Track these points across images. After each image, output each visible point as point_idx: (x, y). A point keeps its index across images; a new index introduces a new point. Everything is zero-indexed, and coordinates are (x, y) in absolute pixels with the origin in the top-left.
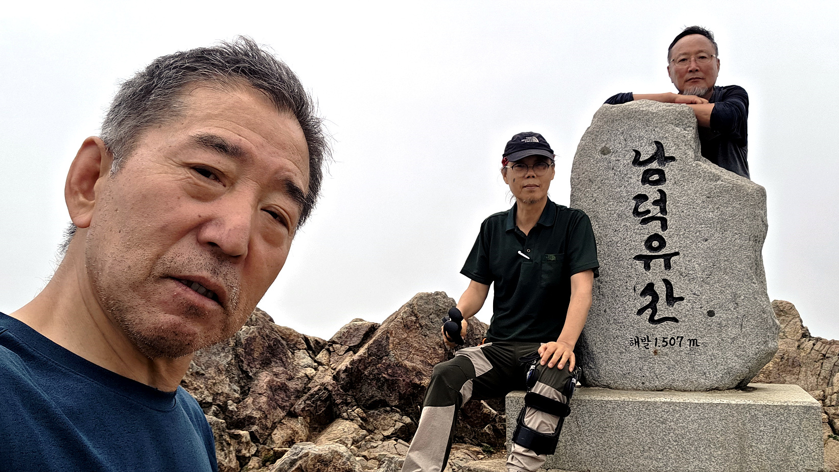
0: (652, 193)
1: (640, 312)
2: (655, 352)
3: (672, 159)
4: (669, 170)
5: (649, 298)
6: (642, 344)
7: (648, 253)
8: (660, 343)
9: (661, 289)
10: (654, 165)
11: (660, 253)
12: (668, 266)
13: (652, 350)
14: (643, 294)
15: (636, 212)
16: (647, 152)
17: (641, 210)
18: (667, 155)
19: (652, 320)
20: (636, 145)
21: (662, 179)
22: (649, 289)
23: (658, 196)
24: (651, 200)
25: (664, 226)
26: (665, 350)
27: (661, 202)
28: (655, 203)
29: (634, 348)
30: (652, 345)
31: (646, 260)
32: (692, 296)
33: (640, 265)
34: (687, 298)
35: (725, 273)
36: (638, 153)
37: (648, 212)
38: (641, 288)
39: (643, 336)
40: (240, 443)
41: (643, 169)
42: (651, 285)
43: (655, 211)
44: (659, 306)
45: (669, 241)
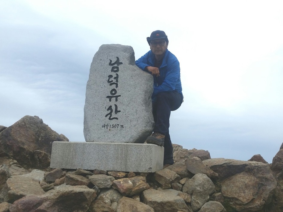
0: (114, 75)
1: (106, 116)
2: (110, 130)
4: (120, 67)
5: (110, 111)
6: (106, 127)
7: (110, 95)
8: (111, 127)
9: (114, 108)
10: (116, 65)
11: (115, 95)
12: (116, 100)
14: (108, 110)
15: (109, 81)
16: (114, 60)
17: (110, 80)
18: (120, 62)
19: (110, 119)
20: (110, 58)
21: (117, 71)
22: (110, 108)
23: (116, 76)
24: (113, 77)
25: (117, 87)
26: (113, 129)
27: (117, 78)
28: (115, 78)
29: (103, 128)
30: (109, 127)
31: (110, 98)
32: (123, 110)
33: (108, 99)
34: (121, 111)
35: (134, 103)
36: (111, 61)
37: (112, 81)
38: (107, 108)
39: (106, 124)
41: (112, 67)
42: (111, 106)
43: (114, 81)
44: (112, 114)
45: (118, 91)
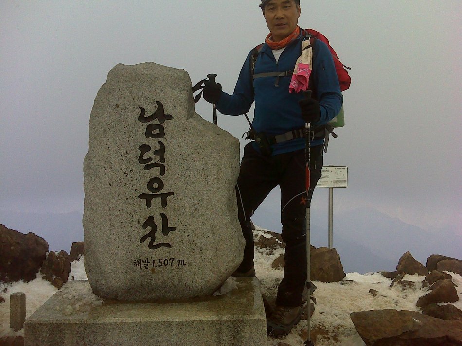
0: (154, 144)
1: (142, 240)
2: (153, 271)
3: (170, 117)
4: (168, 126)
5: (149, 229)
6: (143, 265)
7: (148, 192)
8: (157, 263)
9: (159, 222)
10: (156, 121)
11: (159, 193)
12: (164, 204)
13: (150, 269)
14: (145, 226)
15: (141, 160)
16: (151, 110)
17: (145, 158)
18: (166, 113)
19: (151, 246)
20: (142, 103)
21: (162, 134)
22: (150, 221)
23: (158, 147)
24: (153, 150)
25: (163, 172)
26: (160, 269)
27: (161, 152)
28: (156, 153)
29: (137, 267)
30: (150, 266)
31: (148, 199)
32: (182, 226)
33: (143, 202)
34: (178, 228)
35: (207, 209)
36: (143, 111)
37: (150, 159)
38: (143, 221)
39: (143, 258)
41: (146, 125)
42: (151, 218)
43: (156, 159)
44: (157, 234)
45: (165, 184)
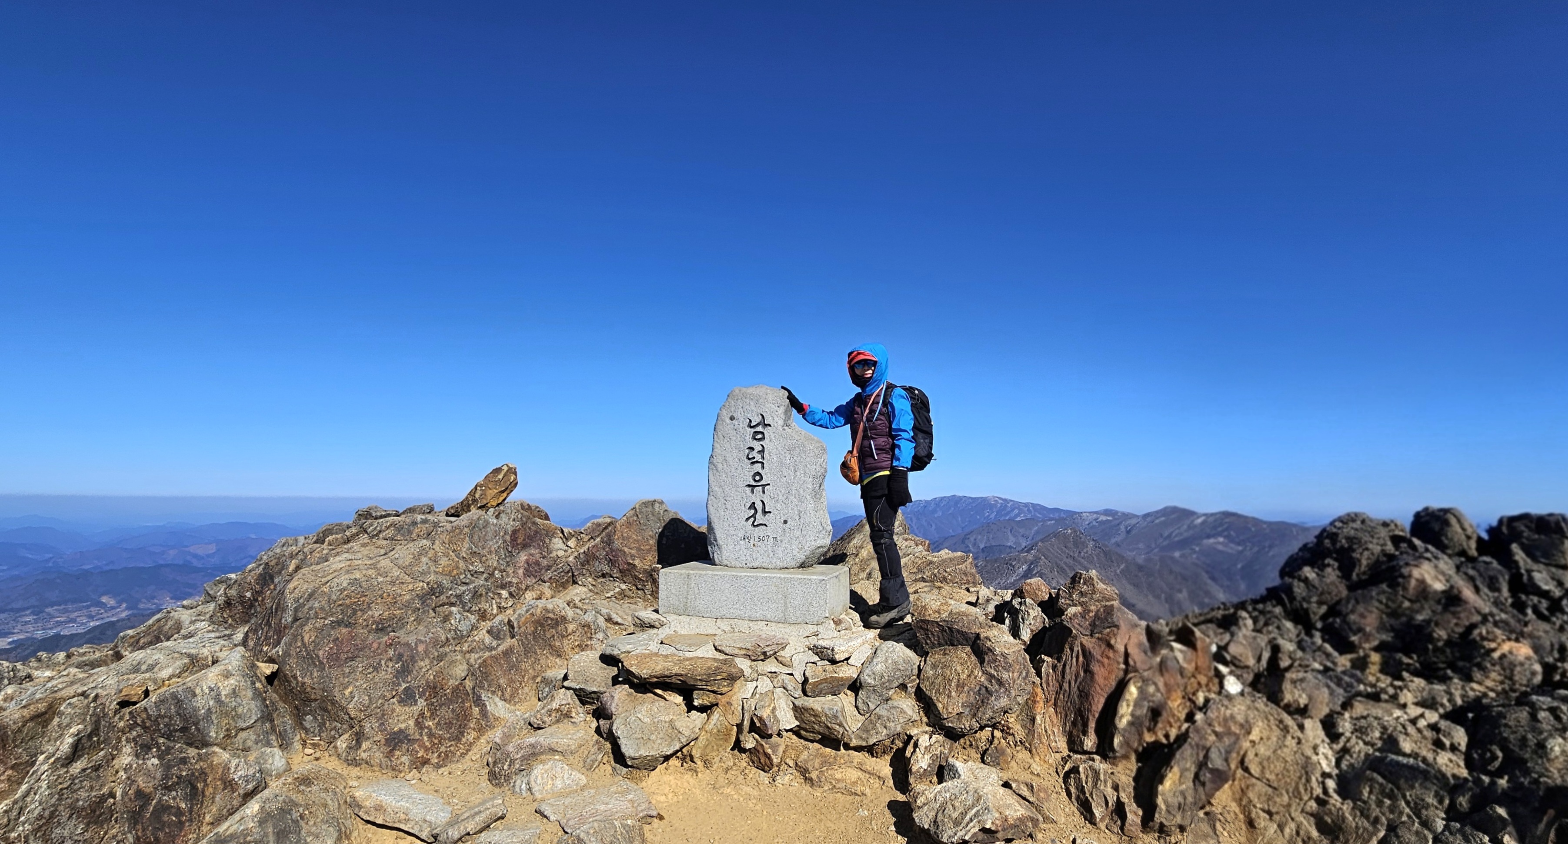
0: (757, 446)
1: (747, 519)
2: (754, 545)
3: (770, 425)
4: (767, 432)
5: (753, 511)
6: (747, 540)
7: (754, 484)
8: (757, 539)
9: (759, 506)
10: (760, 429)
11: (760, 484)
12: (764, 492)
13: (752, 543)
14: (750, 508)
15: (748, 458)
16: (756, 420)
17: (750, 457)
18: (766, 423)
19: (753, 525)
20: (749, 416)
21: (763, 439)
22: (753, 506)
23: (760, 448)
24: (756, 451)
25: (763, 467)
26: (759, 544)
27: (762, 452)
28: (759, 452)
29: (742, 542)
30: (752, 542)
31: (752, 488)
32: (776, 511)
33: (748, 490)
34: (773, 512)
35: (795, 497)
36: (750, 421)
37: (754, 458)
38: (748, 505)
39: (748, 535)
40: (501, 598)
41: (753, 430)
42: (754, 503)
43: (758, 458)
44: (757, 516)
45: (764, 477)
